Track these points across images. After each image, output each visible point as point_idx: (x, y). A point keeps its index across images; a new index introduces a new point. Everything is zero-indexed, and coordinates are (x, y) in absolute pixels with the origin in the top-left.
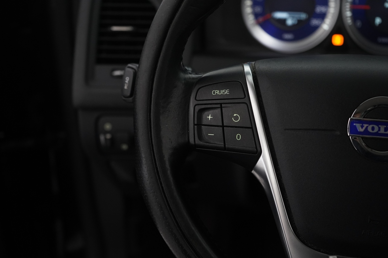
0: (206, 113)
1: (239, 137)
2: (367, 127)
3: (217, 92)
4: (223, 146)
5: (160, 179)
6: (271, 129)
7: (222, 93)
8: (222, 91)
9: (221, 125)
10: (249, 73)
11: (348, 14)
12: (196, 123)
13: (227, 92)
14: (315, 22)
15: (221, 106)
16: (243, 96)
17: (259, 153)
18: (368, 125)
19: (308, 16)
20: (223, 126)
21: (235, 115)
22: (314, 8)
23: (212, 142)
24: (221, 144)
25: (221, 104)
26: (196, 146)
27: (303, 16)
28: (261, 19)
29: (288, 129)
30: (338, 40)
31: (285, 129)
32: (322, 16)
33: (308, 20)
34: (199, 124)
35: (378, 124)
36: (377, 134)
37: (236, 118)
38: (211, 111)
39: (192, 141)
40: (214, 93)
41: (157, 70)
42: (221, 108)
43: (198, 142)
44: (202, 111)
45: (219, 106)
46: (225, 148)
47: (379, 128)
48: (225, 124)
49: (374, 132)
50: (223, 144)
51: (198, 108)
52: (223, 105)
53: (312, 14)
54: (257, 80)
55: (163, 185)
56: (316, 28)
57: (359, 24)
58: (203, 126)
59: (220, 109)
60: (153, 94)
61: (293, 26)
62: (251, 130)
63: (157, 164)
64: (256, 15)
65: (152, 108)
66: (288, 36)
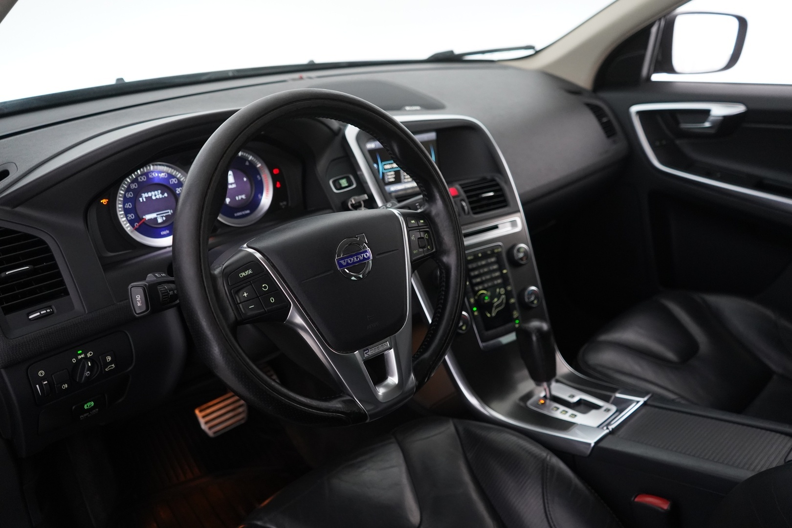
0: (241, 292)
1: (272, 300)
3: (243, 274)
4: (263, 312)
6: (291, 286)
7: (247, 274)
8: (247, 272)
12: (232, 305)
13: (250, 272)
18: (347, 259)
20: (258, 297)
21: (263, 286)
24: (261, 311)
25: (250, 282)
27: (169, 212)
28: (136, 225)
36: (353, 263)
37: (265, 287)
38: (245, 290)
40: (241, 275)
42: (251, 284)
43: (239, 318)
44: (235, 293)
45: (249, 284)
46: (265, 312)
47: (354, 259)
49: (351, 262)
50: (263, 310)
58: (240, 305)
59: (250, 286)
61: (164, 222)
62: (277, 291)
66: (162, 233)
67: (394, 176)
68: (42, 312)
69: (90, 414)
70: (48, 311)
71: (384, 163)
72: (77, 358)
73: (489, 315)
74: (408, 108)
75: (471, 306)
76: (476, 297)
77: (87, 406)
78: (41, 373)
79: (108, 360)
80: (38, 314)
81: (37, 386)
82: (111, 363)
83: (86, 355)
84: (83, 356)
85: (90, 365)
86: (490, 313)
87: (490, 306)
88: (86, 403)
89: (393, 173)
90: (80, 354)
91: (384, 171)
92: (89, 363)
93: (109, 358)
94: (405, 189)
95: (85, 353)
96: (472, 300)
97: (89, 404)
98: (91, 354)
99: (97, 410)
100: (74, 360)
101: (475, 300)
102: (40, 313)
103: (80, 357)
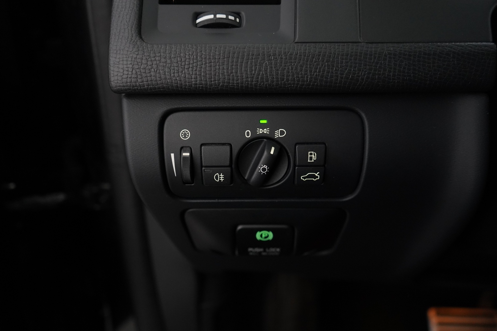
68: (218, 16)
69: (265, 251)
70: (231, 17)
72: (254, 131)
77: (261, 236)
78: (185, 134)
79: (311, 158)
80: (211, 16)
81: (172, 155)
82: (314, 167)
83: (272, 132)
84: (266, 131)
85: (272, 152)
88: (261, 230)
90: (263, 126)
92: (273, 149)
93: (313, 156)
95: (273, 127)
97: (265, 233)
98: (282, 133)
99: (278, 250)
100: (248, 134)
102: (215, 16)
103: (260, 131)
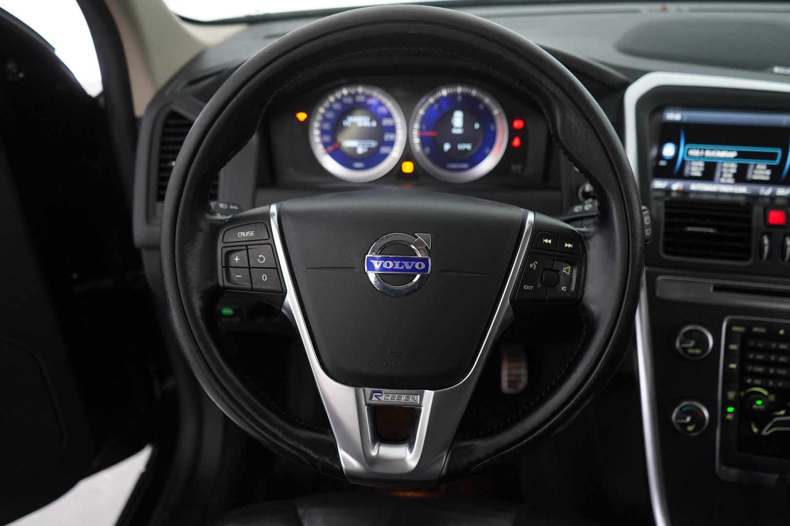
0: (233, 255)
1: (264, 277)
2: (383, 263)
3: (243, 234)
4: (250, 287)
5: (188, 323)
6: (295, 269)
7: (247, 235)
8: (247, 233)
9: (247, 266)
10: (273, 214)
11: (416, 141)
12: (224, 265)
13: (252, 234)
14: (384, 150)
15: (247, 247)
16: (268, 238)
17: (284, 293)
18: (383, 262)
19: (377, 144)
20: (249, 268)
21: (260, 256)
22: (383, 136)
23: (240, 283)
24: (248, 285)
25: (247, 246)
26: (225, 288)
27: (374, 144)
28: (330, 148)
29: (310, 268)
30: (408, 167)
31: (307, 269)
32: (391, 144)
33: (377, 149)
34: (227, 267)
35: (392, 260)
36: (392, 269)
37: (262, 259)
38: (238, 253)
39: (221, 283)
40: (240, 234)
41: (179, 215)
42: (247, 249)
43: (227, 284)
44: (229, 253)
45: (245, 247)
46: (252, 289)
47: (394, 264)
48: (251, 266)
49: (389, 267)
50: (250, 285)
51: (225, 250)
52: (249, 247)
53: (383, 143)
54: (281, 223)
55: (192, 329)
56: (385, 156)
57: (427, 150)
58: (230, 268)
59: (246, 251)
60: (176, 239)
61: (364, 154)
62: (276, 270)
63: (185, 308)
64: (326, 145)
65: (176, 253)
66: (358, 165)
67: (702, 169)
71: (688, 146)
73: (755, 430)
74: (777, 70)
75: (726, 403)
76: (742, 394)
86: (761, 429)
87: (764, 418)
89: (701, 164)
91: (686, 159)
94: (718, 193)
96: (731, 395)
101: (738, 396)
